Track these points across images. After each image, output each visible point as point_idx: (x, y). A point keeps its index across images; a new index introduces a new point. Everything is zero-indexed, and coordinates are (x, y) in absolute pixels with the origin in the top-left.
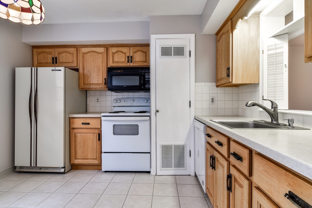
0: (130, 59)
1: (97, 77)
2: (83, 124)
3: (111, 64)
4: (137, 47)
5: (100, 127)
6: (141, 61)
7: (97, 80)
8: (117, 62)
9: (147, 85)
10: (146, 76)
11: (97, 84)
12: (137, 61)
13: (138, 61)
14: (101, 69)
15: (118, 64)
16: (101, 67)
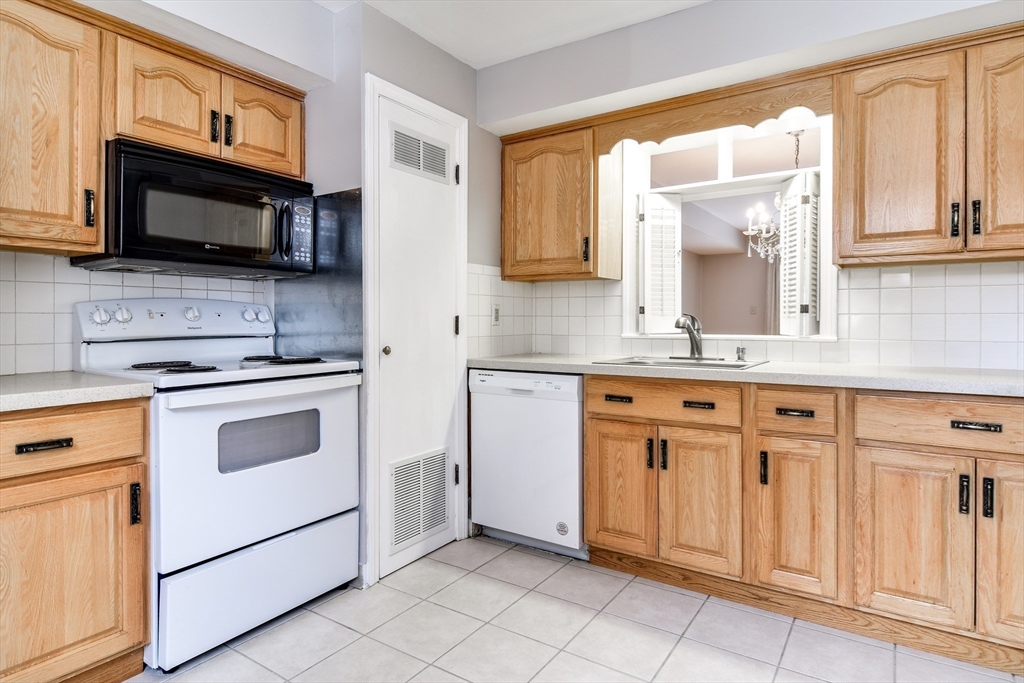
0: (222, 126)
1: (37, 173)
2: (21, 449)
3: (126, 127)
4: (253, 87)
5: (139, 451)
6: (266, 151)
7: (36, 190)
8: (157, 122)
9: (300, 252)
10: (297, 217)
11: (33, 213)
12: (252, 143)
13: (254, 147)
14: (63, 136)
15: (164, 134)
16: (64, 125)
